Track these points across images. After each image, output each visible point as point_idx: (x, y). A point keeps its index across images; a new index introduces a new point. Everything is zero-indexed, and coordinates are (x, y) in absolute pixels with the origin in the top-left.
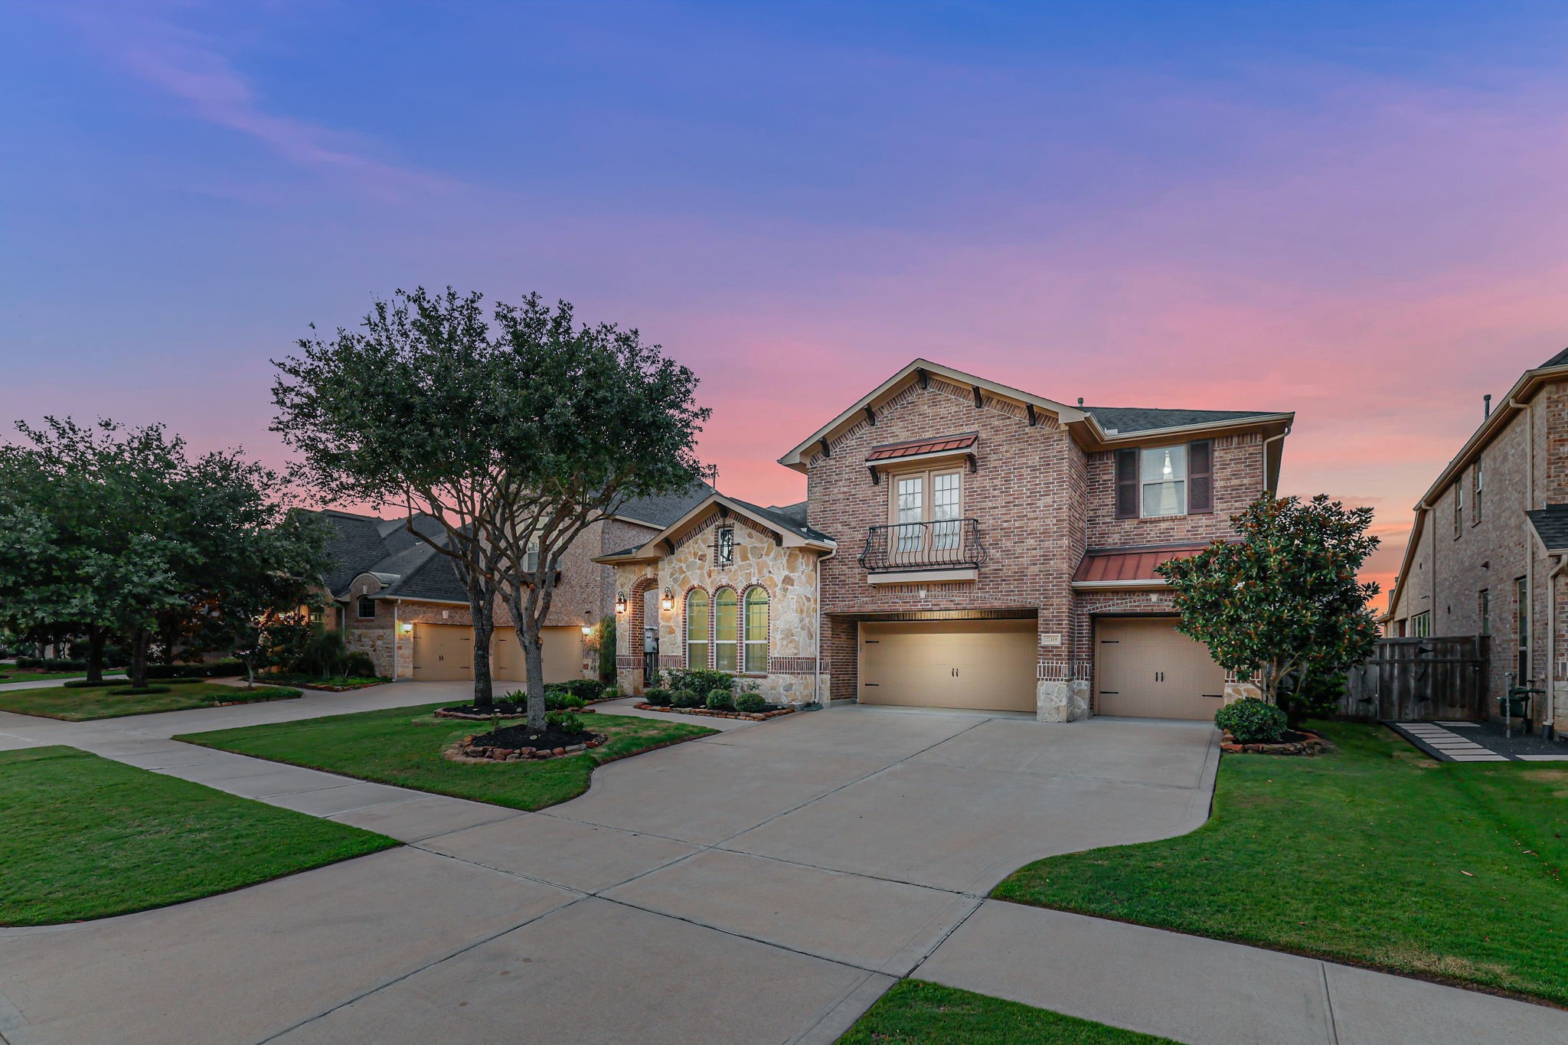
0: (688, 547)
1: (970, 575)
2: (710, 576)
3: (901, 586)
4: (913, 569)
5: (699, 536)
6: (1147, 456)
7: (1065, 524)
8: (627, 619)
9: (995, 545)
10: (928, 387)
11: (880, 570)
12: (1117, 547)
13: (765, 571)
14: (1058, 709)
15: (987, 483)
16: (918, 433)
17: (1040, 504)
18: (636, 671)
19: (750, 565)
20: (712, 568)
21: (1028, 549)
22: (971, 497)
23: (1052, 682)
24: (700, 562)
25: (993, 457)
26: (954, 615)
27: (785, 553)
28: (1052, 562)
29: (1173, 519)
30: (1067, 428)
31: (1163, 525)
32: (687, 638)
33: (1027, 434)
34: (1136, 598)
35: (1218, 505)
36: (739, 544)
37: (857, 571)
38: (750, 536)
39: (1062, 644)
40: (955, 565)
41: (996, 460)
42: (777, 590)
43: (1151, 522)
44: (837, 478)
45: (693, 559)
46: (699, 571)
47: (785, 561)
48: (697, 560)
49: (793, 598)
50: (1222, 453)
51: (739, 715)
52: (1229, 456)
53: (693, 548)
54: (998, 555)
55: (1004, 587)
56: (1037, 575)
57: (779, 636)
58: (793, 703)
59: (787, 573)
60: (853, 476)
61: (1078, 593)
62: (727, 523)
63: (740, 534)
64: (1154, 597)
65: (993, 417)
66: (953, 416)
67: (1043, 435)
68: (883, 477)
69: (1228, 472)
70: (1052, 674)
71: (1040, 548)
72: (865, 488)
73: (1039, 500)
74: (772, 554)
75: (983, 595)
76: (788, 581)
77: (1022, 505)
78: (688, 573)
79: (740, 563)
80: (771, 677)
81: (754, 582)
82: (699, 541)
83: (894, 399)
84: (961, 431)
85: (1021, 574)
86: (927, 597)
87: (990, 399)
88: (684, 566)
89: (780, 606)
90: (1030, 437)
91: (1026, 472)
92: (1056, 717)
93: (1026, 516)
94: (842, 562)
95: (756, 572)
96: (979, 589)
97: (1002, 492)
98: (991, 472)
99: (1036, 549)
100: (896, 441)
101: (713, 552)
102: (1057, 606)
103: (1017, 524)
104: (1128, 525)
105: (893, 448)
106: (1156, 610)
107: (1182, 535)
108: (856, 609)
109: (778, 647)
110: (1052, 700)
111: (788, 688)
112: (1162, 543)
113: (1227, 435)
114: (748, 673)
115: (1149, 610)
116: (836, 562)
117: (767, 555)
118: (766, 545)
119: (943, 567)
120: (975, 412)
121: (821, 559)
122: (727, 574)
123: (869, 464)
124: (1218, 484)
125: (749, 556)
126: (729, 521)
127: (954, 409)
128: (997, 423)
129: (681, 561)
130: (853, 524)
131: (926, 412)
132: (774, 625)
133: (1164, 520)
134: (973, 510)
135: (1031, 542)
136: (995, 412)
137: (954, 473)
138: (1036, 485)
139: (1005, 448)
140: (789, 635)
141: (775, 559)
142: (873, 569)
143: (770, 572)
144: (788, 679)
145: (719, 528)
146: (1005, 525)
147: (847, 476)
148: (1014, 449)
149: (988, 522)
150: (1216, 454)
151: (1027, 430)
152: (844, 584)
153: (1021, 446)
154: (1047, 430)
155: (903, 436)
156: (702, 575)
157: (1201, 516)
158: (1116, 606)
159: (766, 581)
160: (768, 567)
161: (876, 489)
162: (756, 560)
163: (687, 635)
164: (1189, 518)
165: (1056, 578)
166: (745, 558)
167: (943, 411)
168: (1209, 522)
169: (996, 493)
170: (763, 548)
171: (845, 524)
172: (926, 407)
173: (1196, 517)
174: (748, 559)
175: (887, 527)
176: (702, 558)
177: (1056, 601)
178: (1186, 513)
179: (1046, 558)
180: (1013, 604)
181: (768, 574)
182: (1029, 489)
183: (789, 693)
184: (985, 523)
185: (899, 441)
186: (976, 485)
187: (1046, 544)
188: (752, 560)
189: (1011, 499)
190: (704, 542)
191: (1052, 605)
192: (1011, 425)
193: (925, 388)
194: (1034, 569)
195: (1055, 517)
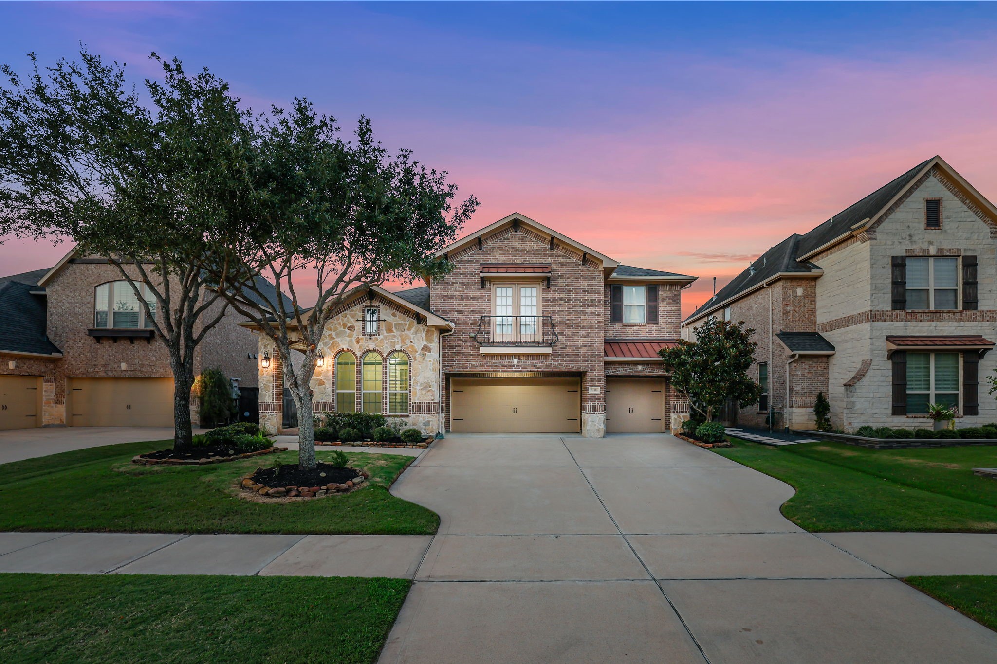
0: (338, 320)
1: (548, 350)
2: (358, 342)
3: (501, 355)
4: (509, 345)
5: (348, 312)
6: (626, 290)
7: (602, 324)
8: (271, 373)
9: (562, 333)
10: (519, 231)
11: (486, 345)
12: (612, 338)
13: (407, 341)
14: (599, 430)
15: (556, 295)
16: (512, 259)
17: (588, 311)
18: (279, 414)
19: (395, 336)
20: (360, 337)
21: (581, 337)
22: (547, 304)
23: (595, 415)
24: (349, 331)
25: (560, 280)
26: (518, 375)
27: (424, 330)
28: (595, 345)
29: (640, 325)
30: (603, 269)
31: (635, 328)
32: (336, 388)
33: (580, 269)
34: (630, 367)
35: (661, 320)
36: (384, 320)
37: (469, 344)
38: (394, 315)
39: (601, 393)
40: (537, 344)
41: (562, 282)
42: (417, 355)
43: (629, 326)
44: (454, 281)
45: (342, 329)
46: (348, 339)
47: (423, 334)
48: (346, 330)
49: (430, 361)
50: (662, 293)
51: (407, 445)
52: (666, 295)
53: (343, 320)
54: (563, 339)
55: (567, 359)
56: (586, 353)
57: (418, 388)
58: (431, 434)
59: (425, 343)
60: (466, 281)
61: (607, 364)
62: (373, 304)
63: (385, 313)
64: (640, 367)
65: (560, 256)
66: (534, 252)
67: (589, 271)
68: (487, 284)
69: (665, 303)
70: (595, 410)
71: (588, 337)
72: (474, 291)
73: (587, 309)
74: (413, 329)
75: (554, 363)
76: (426, 349)
77: (578, 311)
78: (337, 340)
79: (386, 334)
80: (412, 416)
81: (398, 348)
82: (348, 316)
83: (495, 235)
84: (540, 262)
85: (577, 352)
86: (518, 363)
87: (558, 246)
88: (334, 334)
89: (419, 366)
90: (582, 272)
91: (580, 291)
92: (598, 435)
93: (580, 317)
94: (458, 338)
95: (400, 341)
96: (552, 359)
97: (566, 302)
98: (559, 289)
99: (586, 337)
100: (497, 262)
101: (362, 325)
102: (597, 372)
103: (575, 322)
104: (617, 326)
105: (497, 266)
106: (641, 374)
107: (644, 334)
108: (468, 369)
109: (418, 395)
110: (595, 425)
111: (427, 424)
112: (635, 338)
113: (665, 283)
114: (391, 414)
115: (637, 374)
116: (453, 337)
117: (409, 329)
118: (408, 323)
119: (529, 345)
120: (549, 252)
121: (443, 335)
122: (374, 342)
123: (482, 275)
124: (661, 309)
125: (394, 329)
126: (375, 303)
127: (535, 248)
128: (562, 260)
129: (331, 330)
130: (466, 313)
131: (518, 246)
132: (415, 380)
133: (635, 325)
134: (548, 311)
135: (583, 333)
136: (561, 254)
137: (533, 287)
138: (586, 300)
139: (567, 276)
140: (427, 387)
141: (416, 333)
142: (481, 344)
143: (411, 342)
144: (427, 417)
145: (366, 307)
146: (568, 322)
147: (461, 281)
148: (573, 277)
149: (556, 320)
150: (660, 293)
151: (580, 267)
152: (459, 352)
153: (577, 276)
154: (592, 269)
155: (502, 260)
156: (351, 341)
157: (653, 325)
158: (621, 371)
159: (408, 348)
160: (410, 338)
161: (482, 291)
162: (399, 333)
163: (336, 386)
164: (647, 325)
165: (597, 355)
166: (389, 330)
167: (528, 248)
168: (657, 328)
169: (562, 302)
170: (406, 325)
171: (459, 312)
172: (517, 243)
173: (651, 325)
174: (392, 331)
175: (489, 317)
176: (351, 328)
177: (597, 368)
178: (645, 322)
179: (592, 343)
180: (572, 369)
181: (409, 344)
182: (581, 302)
183: (427, 427)
184: (555, 320)
185: (499, 262)
186: (549, 296)
187: (592, 335)
188: (396, 332)
189: (571, 306)
190: (353, 317)
191: (595, 370)
192: (571, 263)
193: (516, 232)
194: (585, 349)
195: (596, 319)
